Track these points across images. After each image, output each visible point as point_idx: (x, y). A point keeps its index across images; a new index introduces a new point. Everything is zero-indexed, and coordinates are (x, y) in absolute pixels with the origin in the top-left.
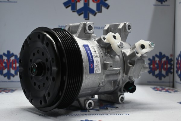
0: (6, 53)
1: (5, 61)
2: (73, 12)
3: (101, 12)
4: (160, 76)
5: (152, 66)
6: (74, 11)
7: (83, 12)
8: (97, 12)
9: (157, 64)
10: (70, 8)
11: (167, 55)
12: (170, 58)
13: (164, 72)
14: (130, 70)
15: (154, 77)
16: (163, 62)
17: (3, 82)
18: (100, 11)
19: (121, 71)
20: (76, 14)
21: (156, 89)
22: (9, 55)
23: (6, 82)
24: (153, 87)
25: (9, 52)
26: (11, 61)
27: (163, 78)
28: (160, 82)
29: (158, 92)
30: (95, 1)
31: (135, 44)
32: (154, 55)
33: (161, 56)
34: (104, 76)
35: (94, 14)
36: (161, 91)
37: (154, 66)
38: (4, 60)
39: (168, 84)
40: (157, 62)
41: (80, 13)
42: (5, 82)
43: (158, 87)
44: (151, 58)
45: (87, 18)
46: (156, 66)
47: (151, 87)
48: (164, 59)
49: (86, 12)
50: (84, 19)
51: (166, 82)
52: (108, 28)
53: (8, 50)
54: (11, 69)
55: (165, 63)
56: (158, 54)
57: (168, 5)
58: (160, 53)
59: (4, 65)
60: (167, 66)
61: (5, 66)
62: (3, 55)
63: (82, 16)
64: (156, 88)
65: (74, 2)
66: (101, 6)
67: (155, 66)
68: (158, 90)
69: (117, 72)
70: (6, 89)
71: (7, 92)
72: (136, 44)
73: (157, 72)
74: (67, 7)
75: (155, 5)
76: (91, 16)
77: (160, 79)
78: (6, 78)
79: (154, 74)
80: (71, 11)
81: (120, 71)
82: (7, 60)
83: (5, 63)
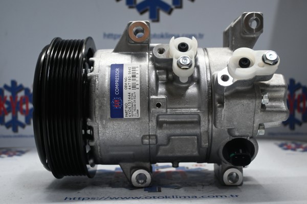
0: (9, 84)
1: (8, 99)
3: (181, 7)
6: (131, 5)
7: (148, 7)
8: (173, 7)
17: (4, 137)
18: (179, 6)
21: (285, 147)
22: (15, 87)
23: (10, 137)
24: (279, 142)
25: (14, 83)
26: (19, 99)
27: (297, 126)
28: (292, 134)
29: (289, 152)
34: (152, 125)
35: (169, 10)
36: (294, 150)
38: (6, 97)
41: (142, 11)
43: (289, 143)
45: (156, 19)
47: (276, 144)
49: (153, 8)
53: (13, 78)
54: (19, 114)
59: (6, 106)
61: (8, 108)
62: (3, 88)
63: (147, 14)
64: (286, 144)
68: (288, 148)
69: (194, 118)
71: (10, 156)
74: (118, 0)
77: (292, 128)
78: (11, 129)
80: (126, 7)
82: (11, 98)
83: (7, 103)
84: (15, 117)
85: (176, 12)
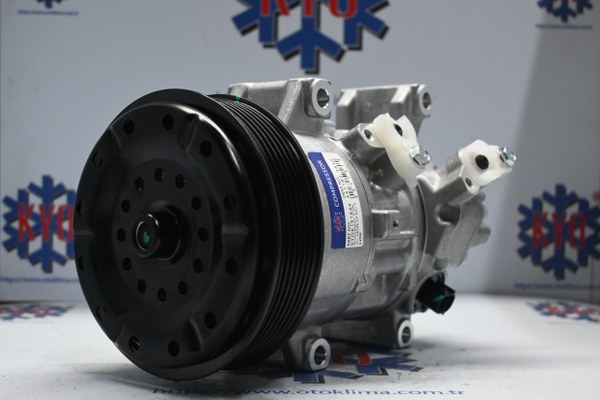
0: (39, 183)
1: (36, 210)
2: (266, 46)
3: (359, 48)
4: (558, 266)
5: (530, 232)
6: (268, 43)
7: (300, 47)
8: (345, 47)
9: (548, 224)
10: (255, 34)
11: (581, 194)
12: (592, 204)
13: (571, 253)
14: (444, 238)
15: (539, 270)
16: (568, 219)
17: (27, 280)
18: (356, 45)
19: (415, 240)
20: (274, 53)
21: (546, 310)
22: (49, 189)
23: (38, 280)
24: (536, 302)
25: (47, 180)
26: (56, 211)
27: (568, 273)
28: (559, 287)
29: (554, 318)
30: (339, 12)
31: (457, 154)
32: (539, 194)
33: (562, 197)
34: (371, 257)
35: (337, 53)
36: (562, 315)
37: (537, 230)
38: (32, 206)
39: (586, 294)
40: (550, 218)
41: (287, 53)
42: (32, 280)
43: (554, 304)
44: (529, 205)
45: (311, 66)
46: (545, 231)
47: (528, 304)
48: (573, 210)
49: (308, 48)
50: (302, 72)
51: (578, 287)
52: (353, 103)
53: (47, 172)
54: (56, 238)
55: (577, 222)
56: (552, 192)
57: (585, 27)
58: (560, 189)
59: (31, 223)
60: (582, 233)
61: (34, 228)
62: (28, 190)
63: (297, 60)
64: (547, 305)
65: (267, 15)
66: (361, 29)
67: (540, 232)
68: (551, 312)
69: (403, 243)
70: (39, 306)
71: (39, 316)
72: (460, 154)
73: (548, 252)
74: (244, 32)
75: (542, 27)
76: (325, 60)
77: (560, 275)
78: (39, 266)
79: (537, 260)
80: (260, 46)
81: (411, 243)
82: (41, 207)
83: (35, 217)
84: (47, 244)
85: (350, 56)
